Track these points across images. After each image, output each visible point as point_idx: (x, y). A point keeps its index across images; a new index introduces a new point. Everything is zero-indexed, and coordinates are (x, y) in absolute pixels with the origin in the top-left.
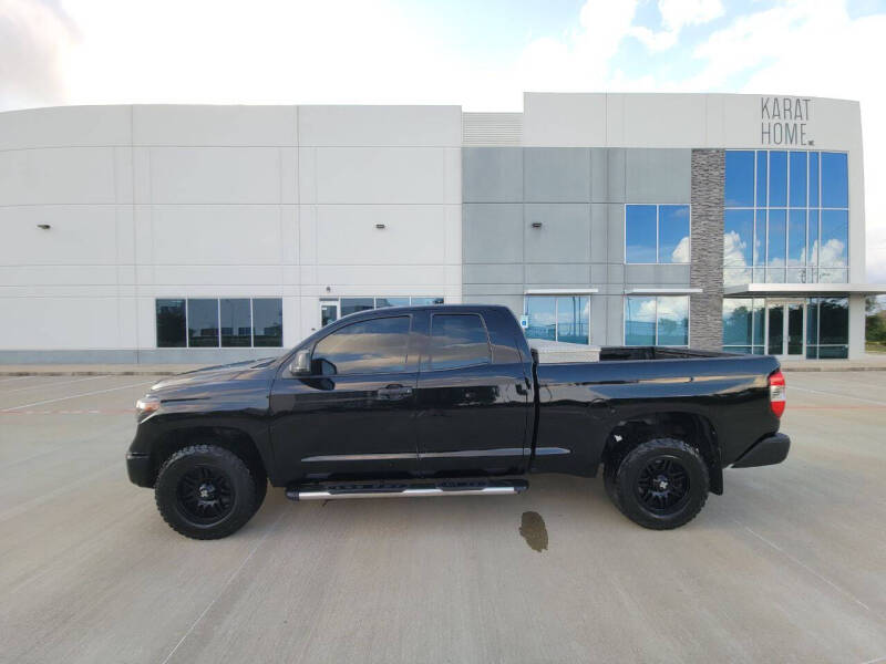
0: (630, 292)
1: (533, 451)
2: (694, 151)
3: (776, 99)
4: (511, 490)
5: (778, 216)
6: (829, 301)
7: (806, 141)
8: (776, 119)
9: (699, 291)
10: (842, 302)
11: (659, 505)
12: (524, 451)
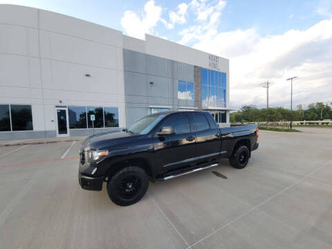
1: (220, 153)
3: (212, 56)
4: (216, 165)
5: (213, 88)
7: (218, 69)
8: (212, 61)
9: (197, 108)
12: (218, 153)
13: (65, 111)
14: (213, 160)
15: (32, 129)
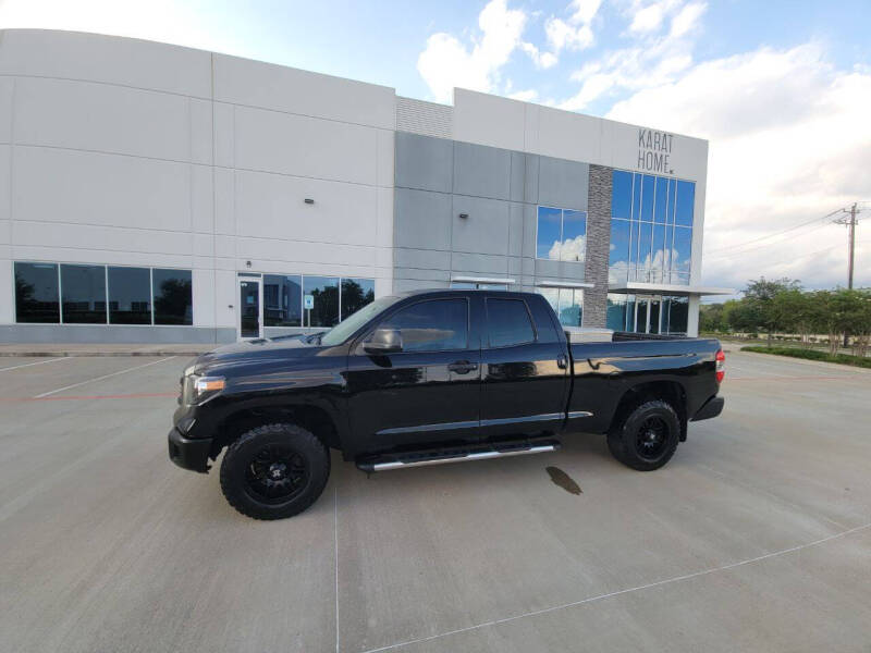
0: (539, 283)
1: (567, 415)
2: (592, 166)
3: (650, 132)
4: (551, 448)
5: (647, 228)
6: (673, 298)
7: (668, 170)
8: (649, 149)
9: (592, 286)
10: (682, 300)
11: (647, 452)
12: (561, 415)
13: (256, 284)
14: (545, 433)
15: (191, 323)
